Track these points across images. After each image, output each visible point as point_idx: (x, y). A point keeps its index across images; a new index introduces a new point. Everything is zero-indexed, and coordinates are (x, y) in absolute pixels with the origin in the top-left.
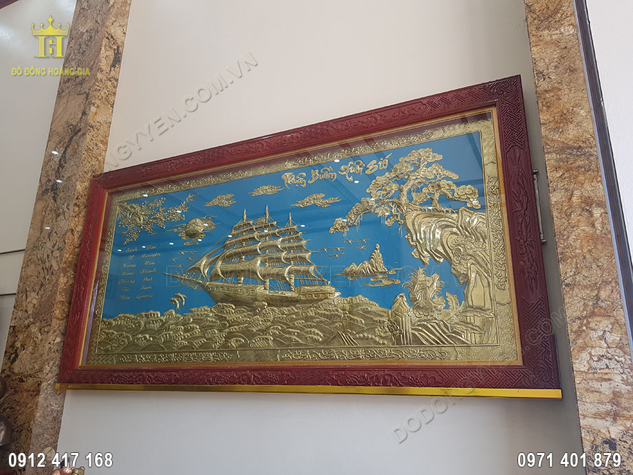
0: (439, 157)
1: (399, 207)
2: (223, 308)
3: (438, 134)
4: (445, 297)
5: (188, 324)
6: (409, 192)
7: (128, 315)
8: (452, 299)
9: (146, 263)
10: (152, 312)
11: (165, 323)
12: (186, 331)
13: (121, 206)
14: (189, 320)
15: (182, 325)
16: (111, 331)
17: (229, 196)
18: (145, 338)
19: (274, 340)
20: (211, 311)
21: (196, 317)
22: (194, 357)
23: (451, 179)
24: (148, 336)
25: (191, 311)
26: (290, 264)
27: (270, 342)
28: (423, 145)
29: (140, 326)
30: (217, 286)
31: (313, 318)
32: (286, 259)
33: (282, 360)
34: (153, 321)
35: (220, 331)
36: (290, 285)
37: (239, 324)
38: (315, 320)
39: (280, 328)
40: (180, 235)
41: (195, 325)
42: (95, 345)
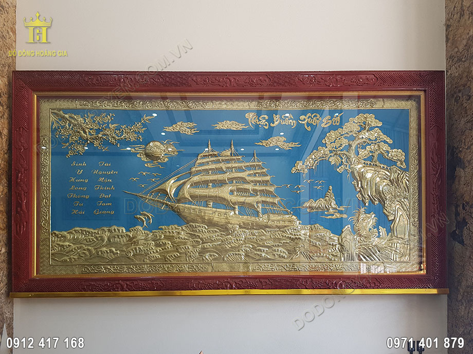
0: (380, 124)
1: (348, 158)
2: (196, 227)
3: (379, 105)
4: (378, 229)
5: (160, 239)
6: (357, 148)
7: (87, 229)
8: (383, 231)
9: (101, 179)
10: (116, 228)
11: (134, 238)
12: (157, 245)
13: (55, 113)
14: (161, 236)
15: (153, 241)
16: (67, 244)
17: (191, 125)
18: (111, 251)
19: (247, 256)
20: (183, 230)
21: (168, 234)
22: (168, 267)
23: (387, 143)
24: (114, 250)
25: (161, 229)
26: (257, 195)
27: (243, 257)
28: (369, 112)
29: (103, 240)
30: (188, 208)
31: (280, 239)
32: (253, 190)
33: (253, 270)
34: (118, 236)
35: (194, 246)
36: (258, 212)
37: (212, 241)
38: (283, 242)
39: (251, 246)
40: (138, 156)
41: (167, 242)
42: (48, 256)
